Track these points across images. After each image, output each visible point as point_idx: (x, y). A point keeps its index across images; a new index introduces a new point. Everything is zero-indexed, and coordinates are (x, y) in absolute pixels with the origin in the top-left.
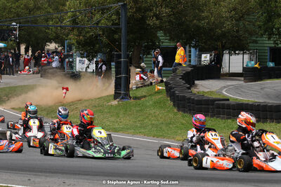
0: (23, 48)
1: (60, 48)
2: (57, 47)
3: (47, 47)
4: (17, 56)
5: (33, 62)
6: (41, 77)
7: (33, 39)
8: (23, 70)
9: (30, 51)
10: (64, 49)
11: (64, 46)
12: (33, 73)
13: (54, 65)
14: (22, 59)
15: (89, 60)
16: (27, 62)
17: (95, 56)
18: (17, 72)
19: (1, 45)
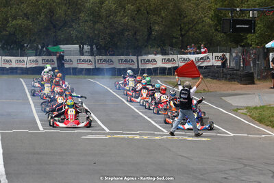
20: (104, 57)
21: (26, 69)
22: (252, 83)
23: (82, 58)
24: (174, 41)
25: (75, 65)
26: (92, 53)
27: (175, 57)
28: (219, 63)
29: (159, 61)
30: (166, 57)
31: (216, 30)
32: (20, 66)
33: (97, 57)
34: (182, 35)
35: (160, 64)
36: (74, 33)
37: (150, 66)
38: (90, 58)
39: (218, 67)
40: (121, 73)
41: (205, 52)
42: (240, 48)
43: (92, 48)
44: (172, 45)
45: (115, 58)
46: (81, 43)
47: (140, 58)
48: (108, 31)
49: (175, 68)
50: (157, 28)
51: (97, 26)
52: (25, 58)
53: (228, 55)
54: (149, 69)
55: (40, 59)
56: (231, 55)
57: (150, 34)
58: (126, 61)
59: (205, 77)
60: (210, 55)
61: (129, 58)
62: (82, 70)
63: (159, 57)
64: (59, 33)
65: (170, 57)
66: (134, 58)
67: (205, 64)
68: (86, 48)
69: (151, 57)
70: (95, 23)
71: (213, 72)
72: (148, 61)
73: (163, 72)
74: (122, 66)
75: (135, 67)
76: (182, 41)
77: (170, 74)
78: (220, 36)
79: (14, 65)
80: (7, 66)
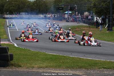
0: (77, 13)
6: (83, 23)
15: (99, 18)
17: (101, 17)
19: (70, 12)
22: (62, 21)
25: (24, 17)
29: (42, 16)
33: (29, 15)
37: (40, 17)
38: (27, 15)
42: (59, 13)
44: (44, 13)
45: (32, 15)
47: (38, 15)
48: (31, 10)
50: (41, 9)
51: (29, 9)
55: (16, 15)
56: (57, 15)
57: (40, 10)
61: (35, 15)
64: (20, 10)
66: (36, 15)
68: (26, 13)
69: (40, 15)
70: (28, 8)
75: (37, 17)
79: (11, 17)
80: (10, 17)
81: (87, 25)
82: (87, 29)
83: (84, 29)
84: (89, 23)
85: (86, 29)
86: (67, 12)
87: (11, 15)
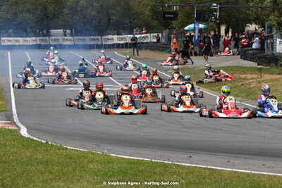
0: (223, 29)
1: (261, 29)
2: (257, 28)
3: (247, 29)
4: (217, 37)
5: (233, 43)
6: (241, 58)
7: (233, 20)
8: (223, 51)
9: (230, 32)
10: (264, 30)
11: (265, 28)
12: (233, 55)
13: (254, 46)
14: (222, 40)
16: (227, 44)
18: (217, 53)
19: (201, 26)
20: (80, 37)
21: (29, 45)
23: (66, 38)
24: (125, 26)
25: (61, 43)
26: (72, 35)
27: (126, 36)
28: (155, 40)
29: (116, 39)
30: (120, 37)
31: (152, 19)
32: (26, 44)
33: (75, 37)
34: (130, 22)
35: (116, 41)
36: (60, 22)
37: (110, 43)
38: (71, 38)
39: (154, 42)
40: (91, 47)
41: (145, 33)
42: (168, 30)
43: (72, 32)
44: (124, 29)
45: (87, 38)
46: (65, 28)
47: (103, 37)
48: (82, 20)
49: (126, 44)
50: (114, 18)
51: (75, 17)
52: (28, 39)
53: (160, 35)
54: (109, 45)
55: (38, 39)
56: (162, 35)
57: (109, 20)
58: (94, 39)
59: (146, 49)
60: (148, 35)
62: (65, 46)
63: (116, 37)
64: (50, 22)
65: (123, 36)
66: (99, 38)
67: (145, 41)
68: (68, 31)
69: (110, 37)
71: (151, 46)
72: (108, 39)
73: (118, 46)
74: (92, 43)
75: (100, 43)
76: (131, 26)
77: (122, 47)
78: (155, 23)
79: (21, 43)
80: (17, 44)
81: (254, 64)
82: (253, 78)
83: (243, 76)
84: (259, 58)
85: (249, 76)
86: (191, 26)
87: (21, 39)
